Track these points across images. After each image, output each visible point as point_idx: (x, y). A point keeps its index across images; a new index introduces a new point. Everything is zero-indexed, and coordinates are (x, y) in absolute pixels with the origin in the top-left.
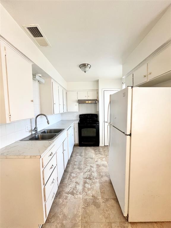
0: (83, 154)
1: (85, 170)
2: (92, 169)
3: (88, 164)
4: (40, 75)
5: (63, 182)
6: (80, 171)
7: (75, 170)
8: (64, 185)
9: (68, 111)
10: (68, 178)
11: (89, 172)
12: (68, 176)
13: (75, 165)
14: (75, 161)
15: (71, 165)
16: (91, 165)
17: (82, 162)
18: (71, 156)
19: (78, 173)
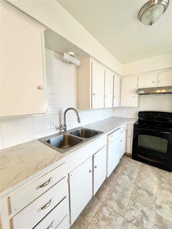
0: (135, 176)
1: (129, 216)
2: (145, 222)
3: (138, 204)
4: (73, 54)
5: (86, 215)
6: (118, 211)
7: (112, 203)
8: (84, 225)
9: (121, 106)
10: (95, 211)
11: (135, 225)
12: (97, 208)
13: (115, 191)
14: (118, 184)
15: (109, 188)
16: (145, 209)
17: (129, 192)
18: (115, 171)
19: (113, 213)
